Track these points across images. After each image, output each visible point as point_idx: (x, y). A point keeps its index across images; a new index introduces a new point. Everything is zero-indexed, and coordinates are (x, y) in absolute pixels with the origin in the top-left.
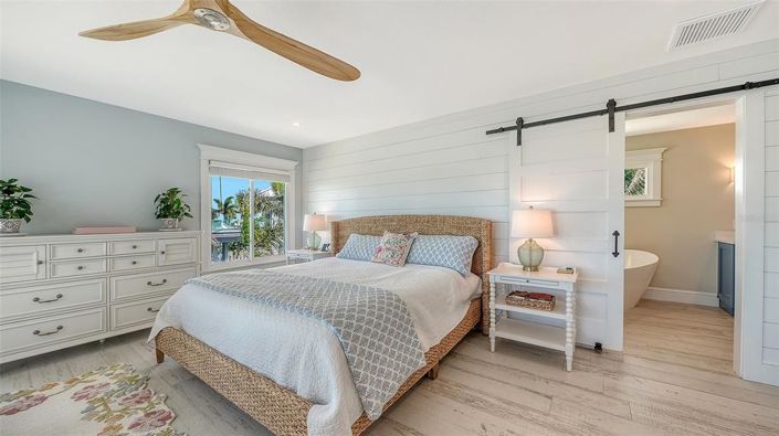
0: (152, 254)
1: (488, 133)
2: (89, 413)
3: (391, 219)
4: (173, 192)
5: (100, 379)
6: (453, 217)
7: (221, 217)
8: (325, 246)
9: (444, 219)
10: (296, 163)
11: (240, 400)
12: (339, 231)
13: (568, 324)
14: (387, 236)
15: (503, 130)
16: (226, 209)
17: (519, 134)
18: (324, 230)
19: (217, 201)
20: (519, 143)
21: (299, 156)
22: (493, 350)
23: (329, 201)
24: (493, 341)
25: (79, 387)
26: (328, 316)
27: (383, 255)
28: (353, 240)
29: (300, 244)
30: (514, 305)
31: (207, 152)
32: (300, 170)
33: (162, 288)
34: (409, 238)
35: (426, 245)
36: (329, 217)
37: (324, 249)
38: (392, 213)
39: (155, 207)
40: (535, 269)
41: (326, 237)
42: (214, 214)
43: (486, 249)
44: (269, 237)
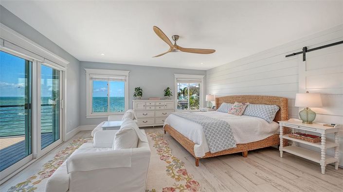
0: (163, 106)
1: (286, 56)
2: (153, 139)
3: (239, 97)
4: (168, 88)
5: (154, 134)
6: (267, 96)
7: (182, 95)
8: (214, 107)
9: (262, 97)
10: (204, 76)
11: (181, 143)
12: (219, 101)
13: (322, 150)
14: (236, 103)
15: (295, 54)
16: (184, 92)
17: (304, 56)
18: (214, 101)
19: (181, 90)
20: (304, 60)
21: (205, 74)
22: (281, 156)
23: (216, 90)
24: (281, 153)
25: (151, 135)
26: (202, 124)
27: (232, 111)
28: (223, 105)
29: (205, 106)
30: (293, 138)
31: (176, 76)
32: (205, 78)
33: (165, 115)
34: (244, 105)
35: (252, 108)
36: (216, 96)
37: (213, 108)
38: (240, 94)
39: (164, 93)
40: (311, 123)
41: (214, 104)
42: (179, 94)
43: (283, 111)
44: (196, 103)
